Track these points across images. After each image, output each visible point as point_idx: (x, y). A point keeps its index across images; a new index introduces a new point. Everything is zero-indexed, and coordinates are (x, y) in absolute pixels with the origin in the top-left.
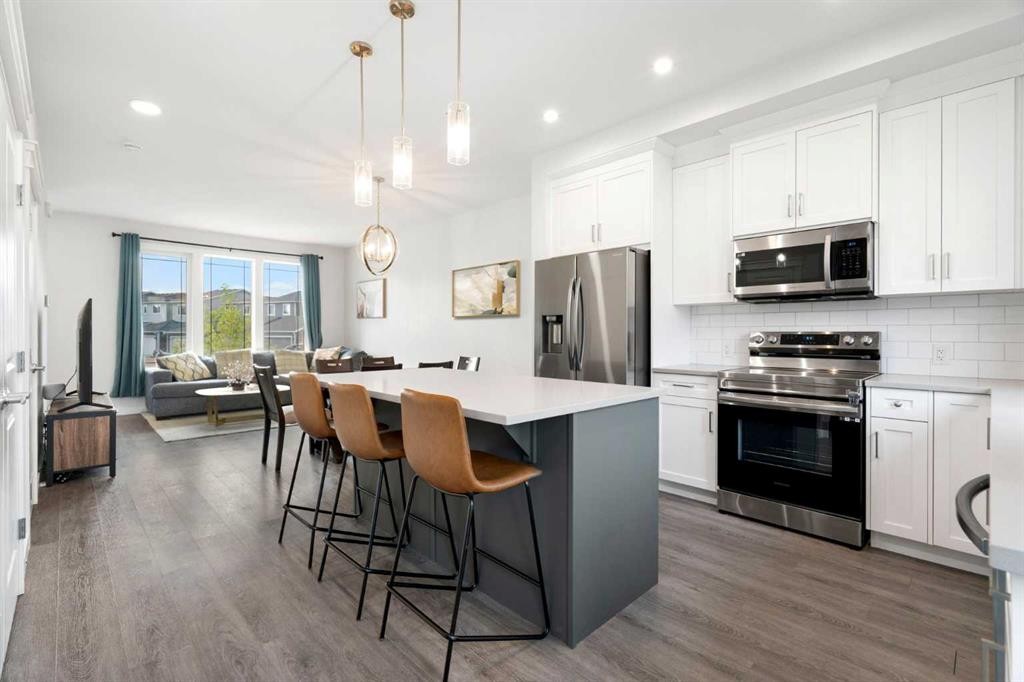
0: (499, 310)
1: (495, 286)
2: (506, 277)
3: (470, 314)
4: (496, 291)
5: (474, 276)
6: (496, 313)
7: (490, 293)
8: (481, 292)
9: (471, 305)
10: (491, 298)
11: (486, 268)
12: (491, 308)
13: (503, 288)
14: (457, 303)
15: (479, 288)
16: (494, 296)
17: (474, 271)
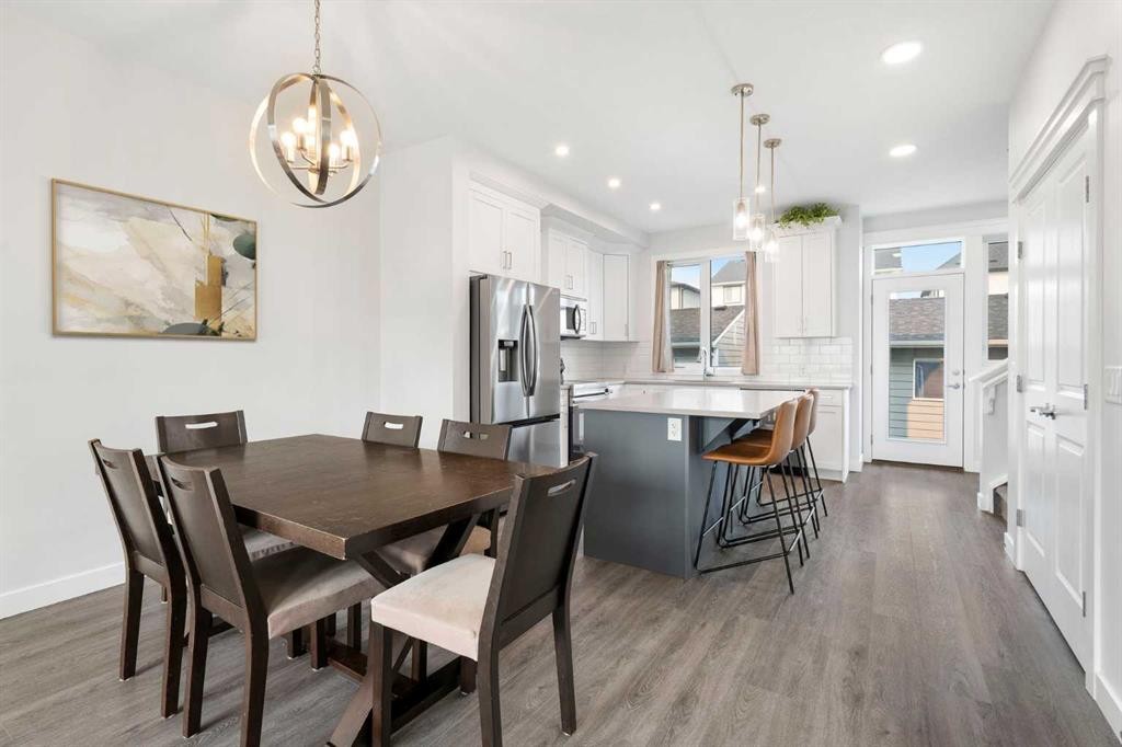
0: (213, 325)
1: (205, 266)
2: (229, 251)
3: (125, 329)
4: (205, 280)
5: (135, 221)
6: (203, 332)
7: (189, 280)
8: (164, 270)
9: (128, 304)
10: (192, 294)
11: (173, 209)
12: (191, 317)
13: (224, 275)
14: (66, 287)
15: (151, 258)
16: (200, 289)
17: (139, 208)
